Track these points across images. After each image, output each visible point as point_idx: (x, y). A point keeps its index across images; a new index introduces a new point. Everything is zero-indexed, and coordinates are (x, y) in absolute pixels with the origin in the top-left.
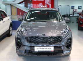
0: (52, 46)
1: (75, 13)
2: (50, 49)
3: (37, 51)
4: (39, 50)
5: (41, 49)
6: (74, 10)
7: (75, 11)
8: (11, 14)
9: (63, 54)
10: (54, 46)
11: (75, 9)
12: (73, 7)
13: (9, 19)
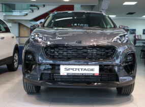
0: (95, 65)
1: (137, 42)
2: (92, 70)
3: (66, 74)
4: (68, 72)
5: (73, 69)
6: (135, 37)
7: (137, 37)
8: (19, 35)
9: (118, 83)
10: (100, 66)
11: (137, 34)
12: (133, 32)
13: (13, 37)
